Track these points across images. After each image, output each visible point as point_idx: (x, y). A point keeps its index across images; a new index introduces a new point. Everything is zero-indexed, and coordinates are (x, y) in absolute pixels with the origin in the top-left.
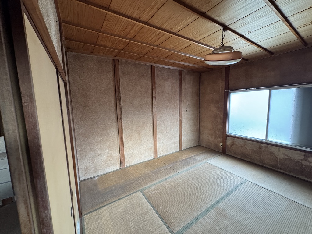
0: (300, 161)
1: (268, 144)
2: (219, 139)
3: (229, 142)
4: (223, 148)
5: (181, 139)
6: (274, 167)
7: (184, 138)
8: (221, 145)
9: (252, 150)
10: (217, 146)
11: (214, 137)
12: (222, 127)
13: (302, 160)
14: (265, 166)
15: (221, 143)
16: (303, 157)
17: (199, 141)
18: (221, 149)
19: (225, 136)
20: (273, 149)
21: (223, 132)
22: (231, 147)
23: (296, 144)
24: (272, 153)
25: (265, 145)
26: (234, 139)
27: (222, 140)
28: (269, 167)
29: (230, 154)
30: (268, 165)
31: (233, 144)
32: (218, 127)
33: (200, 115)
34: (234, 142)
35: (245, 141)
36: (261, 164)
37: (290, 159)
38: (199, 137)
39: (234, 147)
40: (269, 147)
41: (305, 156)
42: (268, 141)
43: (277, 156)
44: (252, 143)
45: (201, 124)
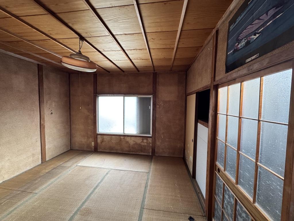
0: (140, 143)
1: (125, 136)
2: (91, 139)
3: (99, 140)
4: (95, 146)
5: (45, 147)
6: (129, 151)
7: (48, 146)
8: (93, 144)
9: (116, 142)
10: (89, 146)
11: (86, 137)
12: (93, 127)
13: (141, 143)
14: (124, 152)
15: (93, 142)
16: (141, 140)
17: (70, 146)
18: (93, 148)
19: (96, 135)
20: (128, 139)
21: (94, 132)
22: (101, 144)
23: (139, 133)
24: (127, 142)
25: (123, 137)
26: (103, 137)
27: (93, 139)
28: (126, 153)
29: (101, 150)
30: (126, 151)
31: (102, 141)
32: (89, 128)
33: (71, 117)
34: (103, 139)
35: (111, 136)
36: (122, 152)
37: (136, 144)
38: (71, 141)
39: (103, 144)
40: (125, 138)
41: (142, 139)
42: (125, 134)
43: (130, 143)
44: (116, 137)
45: (72, 127)
